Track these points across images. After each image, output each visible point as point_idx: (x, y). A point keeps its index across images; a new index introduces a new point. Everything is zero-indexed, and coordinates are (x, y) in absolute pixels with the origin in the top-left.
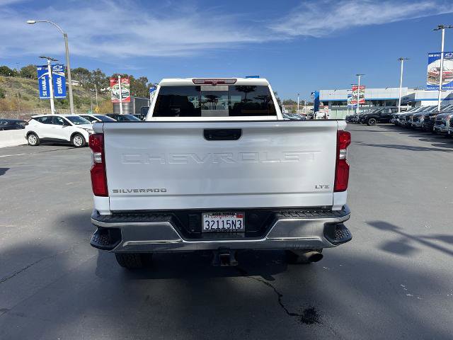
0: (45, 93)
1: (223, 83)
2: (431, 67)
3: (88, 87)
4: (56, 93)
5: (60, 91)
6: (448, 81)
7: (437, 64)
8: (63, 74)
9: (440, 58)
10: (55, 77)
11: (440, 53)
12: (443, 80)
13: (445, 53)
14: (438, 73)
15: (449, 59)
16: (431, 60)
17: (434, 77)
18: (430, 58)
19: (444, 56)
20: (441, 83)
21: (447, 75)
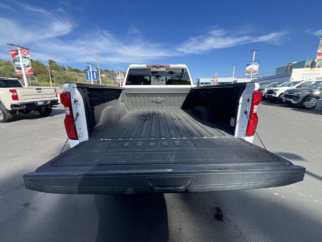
0: (89, 78)
1: (163, 67)
2: (248, 68)
3: (109, 77)
4: (94, 79)
5: (95, 77)
6: (254, 74)
7: (250, 66)
8: (96, 70)
9: (252, 64)
10: (93, 72)
11: (252, 62)
14: (250, 70)
15: (256, 64)
16: (248, 65)
17: (248, 72)
19: (254, 63)
20: (252, 75)
21: (255, 72)
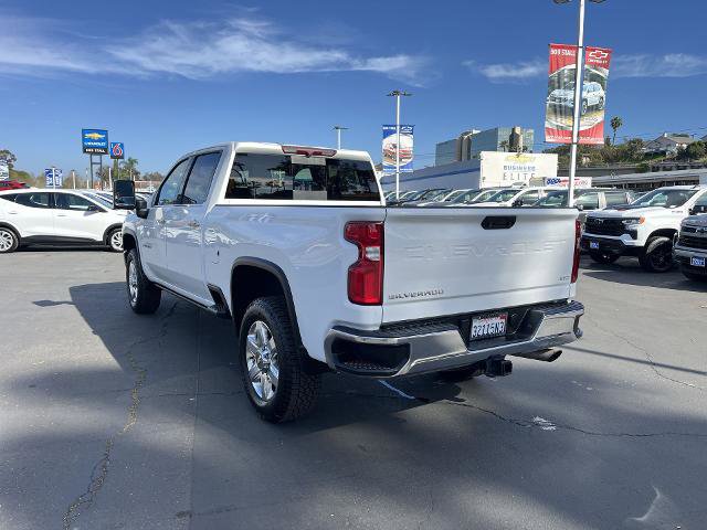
1: (320, 154)
2: (387, 142)
6: (405, 162)
7: (393, 139)
9: (395, 132)
11: (395, 126)
12: (400, 160)
13: (401, 126)
14: (394, 151)
15: (405, 134)
16: (387, 134)
17: (390, 155)
18: (385, 131)
19: (401, 130)
20: (398, 165)
21: (404, 155)
